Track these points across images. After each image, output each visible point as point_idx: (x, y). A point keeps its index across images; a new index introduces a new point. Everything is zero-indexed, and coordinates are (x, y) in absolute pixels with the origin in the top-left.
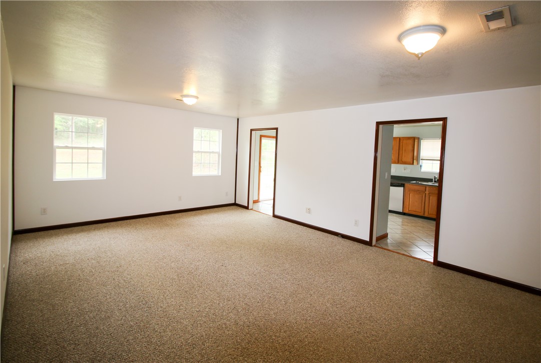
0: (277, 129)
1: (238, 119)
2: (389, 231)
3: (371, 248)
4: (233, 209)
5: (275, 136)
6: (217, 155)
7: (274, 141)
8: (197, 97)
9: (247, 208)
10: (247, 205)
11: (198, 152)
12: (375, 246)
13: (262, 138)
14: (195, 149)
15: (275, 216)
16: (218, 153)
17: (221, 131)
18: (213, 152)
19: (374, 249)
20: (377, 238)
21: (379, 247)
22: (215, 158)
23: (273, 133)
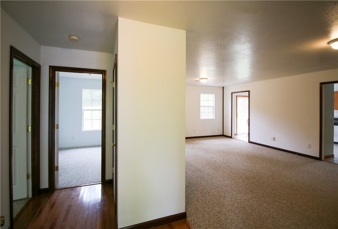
0: (249, 91)
1: (223, 88)
2: (334, 154)
3: (321, 161)
4: (222, 138)
5: (248, 95)
6: (212, 108)
7: (247, 98)
8: (207, 79)
9: (231, 137)
10: (231, 136)
11: (203, 106)
12: (324, 161)
13: (238, 97)
14: (201, 105)
15: (250, 142)
16: (213, 107)
17: (214, 94)
18: (210, 106)
19: (323, 162)
20: (325, 156)
21: (327, 162)
22: (211, 110)
23: (247, 94)
